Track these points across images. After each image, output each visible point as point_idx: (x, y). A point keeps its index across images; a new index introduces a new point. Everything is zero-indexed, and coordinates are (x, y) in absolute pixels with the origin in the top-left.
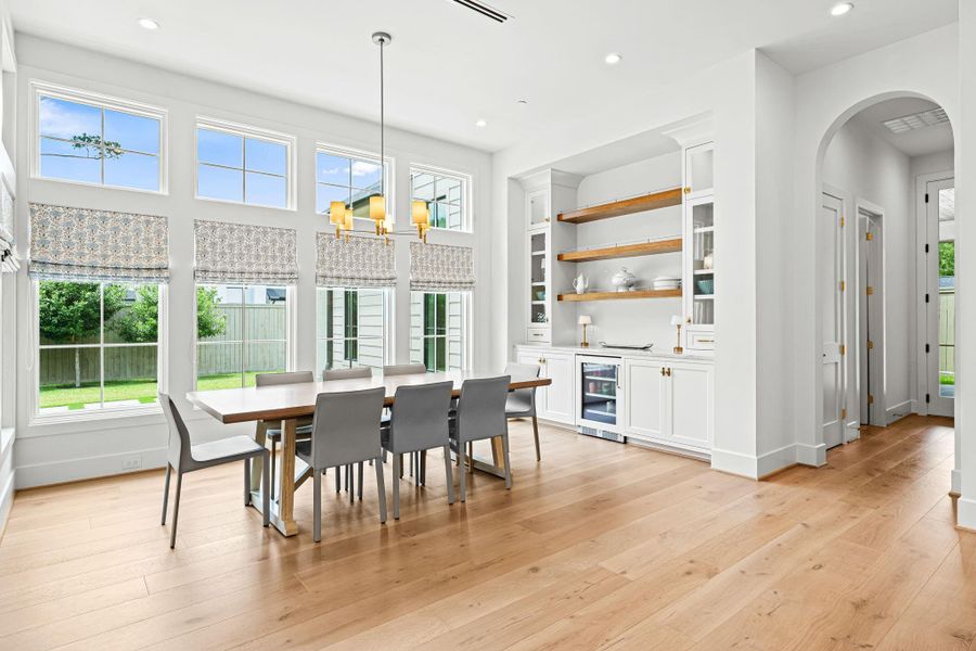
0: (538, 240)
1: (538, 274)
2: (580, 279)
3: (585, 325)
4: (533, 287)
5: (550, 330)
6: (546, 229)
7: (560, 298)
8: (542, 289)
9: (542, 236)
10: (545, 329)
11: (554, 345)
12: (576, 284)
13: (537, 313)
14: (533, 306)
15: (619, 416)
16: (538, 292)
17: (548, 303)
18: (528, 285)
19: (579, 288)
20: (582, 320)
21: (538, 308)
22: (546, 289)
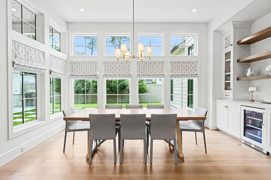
0: (228, 55)
1: (228, 69)
2: (249, 70)
3: (252, 92)
4: (225, 75)
5: (232, 94)
6: (231, 49)
7: (238, 79)
8: (229, 75)
9: (230, 53)
10: (230, 93)
11: (234, 100)
12: (247, 73)
13: (227, 86)
14: (225, 83)
15: (263, 139)
16: (227, 77)
17: (231, 81)
18: (223, 74)
19: (248, 74)
20: (251, 89)
21: (228, 84)
22: (231, 75)
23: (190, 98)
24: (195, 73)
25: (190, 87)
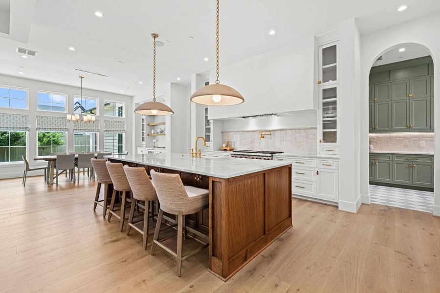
1: (143, 129)
2: (153, 130)
6: (144, 117)
7: (148, 135)
9: (144, 119)
10: (144, 143)
11: (146, 147)
16: (143, 133)
17: (145, 136)
18: (141, 131)
19: (152, 132)
20: (154, 141)
21: (143, 138)
22: (145, 133)
23: (120, 148)
24: (123, 130)
25: (120, 140)
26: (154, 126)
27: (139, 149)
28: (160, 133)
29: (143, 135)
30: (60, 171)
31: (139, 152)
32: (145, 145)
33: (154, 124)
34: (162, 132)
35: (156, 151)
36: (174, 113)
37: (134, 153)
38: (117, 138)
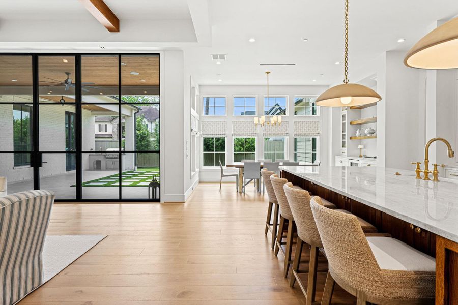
1: (344, 129)
2: (358, 131)
3: (361, 149)
6: (345, 112)
7: (351, 138)
8: (345, 135)
9: (345, 115)
10: (345, 150)
14: (343, 141)
16: (344, 135)
17: (346, 140)
18: (341, 133)
19: (357, 134)
20: (360, 147)
21: (344, 143)
22: (346, 135)
24: (317, 132)
25: (314, 145)
26: (360, 124)
27: (338, 159)
28: (369, 135)
29: (343, 138)
30: (247, 180)
31: (338, 164)
32: (346, 153)
33: (360, 122)
34: (373, 133)
35: (362, 162)
36: (380, 98)
37: (331, 164)
38: (311, 143)
